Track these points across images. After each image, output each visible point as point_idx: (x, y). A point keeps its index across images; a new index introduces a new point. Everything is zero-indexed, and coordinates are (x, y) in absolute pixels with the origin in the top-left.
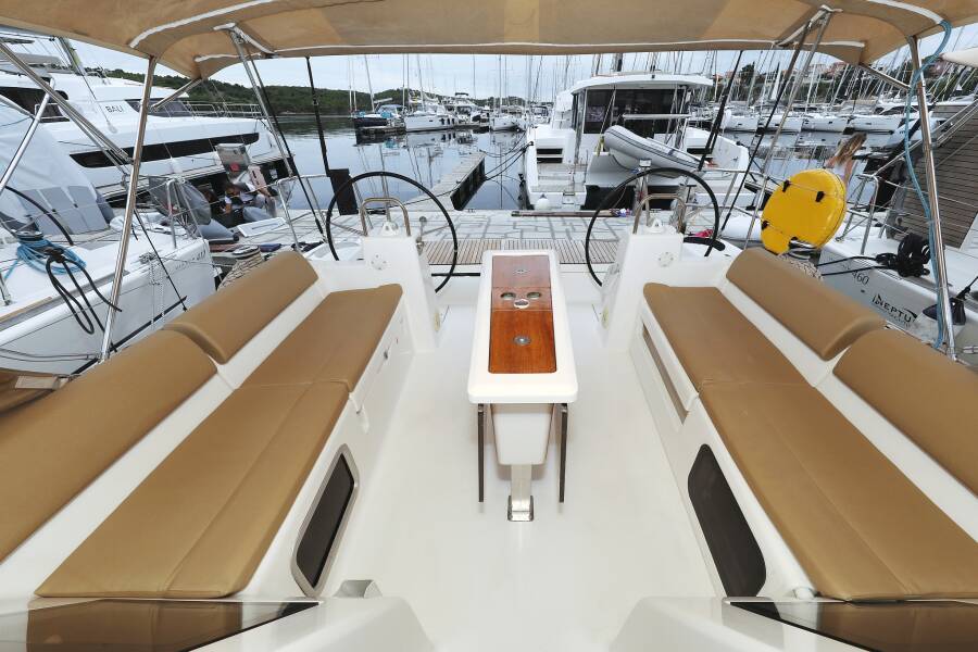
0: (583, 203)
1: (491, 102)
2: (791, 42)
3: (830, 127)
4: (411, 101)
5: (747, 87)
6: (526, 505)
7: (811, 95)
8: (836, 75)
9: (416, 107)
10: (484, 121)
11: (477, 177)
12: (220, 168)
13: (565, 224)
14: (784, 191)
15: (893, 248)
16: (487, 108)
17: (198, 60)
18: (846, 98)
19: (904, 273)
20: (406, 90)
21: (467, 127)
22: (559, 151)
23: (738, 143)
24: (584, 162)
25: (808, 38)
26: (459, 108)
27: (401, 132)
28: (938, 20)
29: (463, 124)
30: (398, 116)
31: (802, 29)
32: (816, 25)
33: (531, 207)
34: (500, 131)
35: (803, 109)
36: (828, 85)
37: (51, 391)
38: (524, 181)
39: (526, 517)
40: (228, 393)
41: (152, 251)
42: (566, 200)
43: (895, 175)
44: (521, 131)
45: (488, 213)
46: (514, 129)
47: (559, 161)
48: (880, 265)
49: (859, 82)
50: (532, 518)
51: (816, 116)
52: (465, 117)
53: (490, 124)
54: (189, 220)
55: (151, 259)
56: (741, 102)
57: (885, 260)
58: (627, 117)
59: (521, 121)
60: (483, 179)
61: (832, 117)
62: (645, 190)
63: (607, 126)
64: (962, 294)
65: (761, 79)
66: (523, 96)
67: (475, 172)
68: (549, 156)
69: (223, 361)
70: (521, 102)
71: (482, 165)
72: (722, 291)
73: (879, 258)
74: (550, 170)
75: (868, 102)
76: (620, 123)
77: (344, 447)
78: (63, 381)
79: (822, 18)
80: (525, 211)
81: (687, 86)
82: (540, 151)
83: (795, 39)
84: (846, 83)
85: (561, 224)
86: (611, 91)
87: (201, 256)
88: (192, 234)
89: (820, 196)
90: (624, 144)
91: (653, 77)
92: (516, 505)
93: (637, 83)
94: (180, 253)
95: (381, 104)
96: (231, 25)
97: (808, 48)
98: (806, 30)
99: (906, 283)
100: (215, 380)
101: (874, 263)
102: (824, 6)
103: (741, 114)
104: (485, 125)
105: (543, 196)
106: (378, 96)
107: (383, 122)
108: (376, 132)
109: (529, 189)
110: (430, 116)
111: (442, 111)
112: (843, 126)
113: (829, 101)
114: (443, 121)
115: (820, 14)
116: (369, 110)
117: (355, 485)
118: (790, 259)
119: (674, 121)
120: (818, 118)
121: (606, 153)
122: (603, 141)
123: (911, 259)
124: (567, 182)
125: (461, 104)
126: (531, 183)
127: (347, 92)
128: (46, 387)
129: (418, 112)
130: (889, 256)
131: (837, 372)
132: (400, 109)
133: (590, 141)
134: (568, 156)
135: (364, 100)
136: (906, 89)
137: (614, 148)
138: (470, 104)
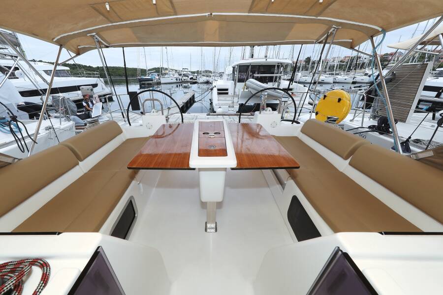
0: (238, 110)
1: (198, 72)
2: (322, 41)
3: (346, 81)
4: (163, 72)
5: (308, 66)
6: (213, 225)
7: (336, 68)
8: (346, 61)
9: (165, 74)
10: (195, 79)
11: (191, 101)
12: (81, 97)
13: (230, 118)
14: (324, 99)
15: (375, 123)
16: (196, 74)
17: (79, 47)
18: (351, 70)
20: (161, 68)
21: (188, 82)
22: (227, 90)
23: (304, 86)
24: (238, 93)
25: (329, 39)
26: (184, 74)
27: (159, 83)
28: (380, 29)
29: (186, 80)
30: (158, 78)
31: (326, 35)
32: (332, 33)
33: (215, 112)
34: (201, 83)
35: (333, 74)
36: (343, 65)
37: (10, 164)
38: (212, 103)
39: (214, 230)
40: (82, 174)
41: (51, 125)
42: (230, 109)
43: (373, 93)
44: (210, 83)
45: (196, 114)
46: (207, 83)
47: (227, 93)
48: (370, 130)
49: (356, 64)
50: (216, 231)
51: (339, 77)
52: (186, 78)
53: (198, 81)
54: (67, 113)
55: (50, 128)
56: (306, 72)
57: (372, 128)
58: (256, 75)
59: (210, 80)
60: (194, 102)
61: (346, 77)
62: (265, 105)
63: (247, 79)
64: (408, 140)
65: (314, 63)
66: (212, 70)
67: (190, 99)
68: (223, 92)
69: (81, 160)
70: (210, 72)
71: (193, 96)
72: (299, 138)
73: (370, 127)
74: (223, 97)
75: (361, 71)
76: (253, 78)
77: (132, 197)
78: (16, 160)
79: (334, 30)
80: (212, 114)
81: (281, 64)
82: (219, 90)
83: (324, 39)
84: (351, 64)
85: (228, 118)
86: (249, 66)
87: (71, 129)
88: (68, 119)
89: (339, 100)
90: (255, 86)
91: (266, 60)
92: (209, 226)
93: (260, 62)
94: (62, 127)
95: (150, 73)
96: (94, 34)
97: (329, 43)
98: (328, 35)
99: (382, 137)
100: (77, 167)
101: (368, 130)
102: (334, 26)
103: (306, 76)
104: (196, 81)
105: (220, 107)
106: (149, 70)
107: (151, 80)
108: (148, 84)
109: (214, 104)
110: (171, 78)
111: (176, 75)
112: (351, 81)
113: (344, 71)
114: (177, 79)
115: (333, 29)
116: (145, 75)
117: (136, 215)
118: (328, 123)
119: (276, 77)
120: (340, 78)
121: (247, 90)
122: (245, 85)
123: (383, 127)
124: (230, 102)
125: (185, 73)
126: (215, 102)
127: (137, 69)
128: (9, 162)
129: (166, 76)
130: (374, 126)
131: (350, 164)
132: (158, 75)
133: (240, 85)
134: (230, 92)
135: (143, 72)
136: (370, 56)
137: (250, 88)
138: (189, 73)
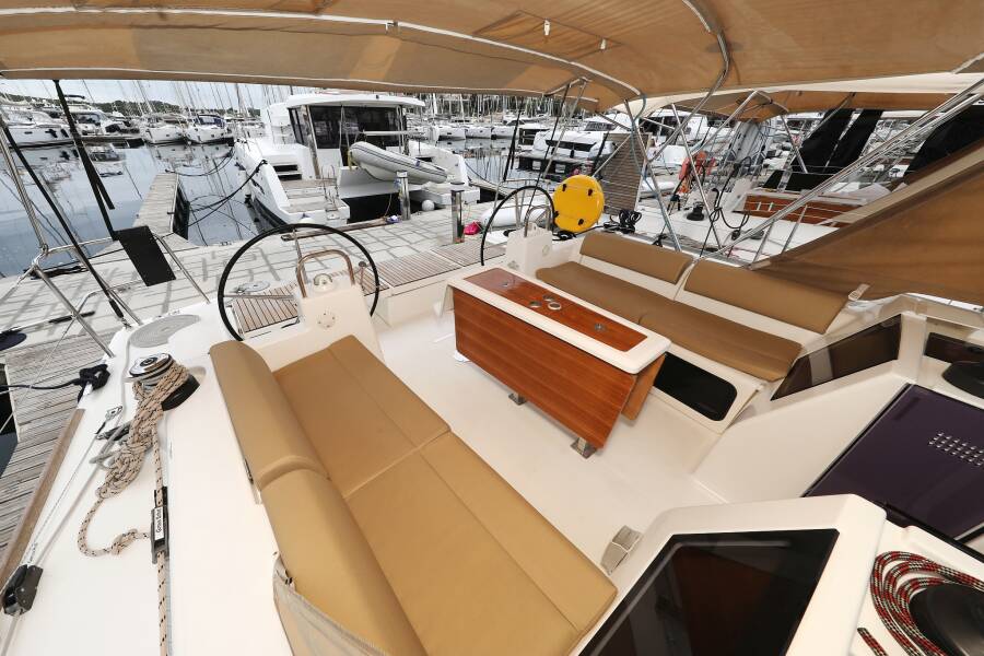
0: (348, 216)
10: (130, 131)
11: (180, 204)
14: (564, 190)
19: (626, 232)
21: (101, 141)
22: (294, 168)
23: (453, 152)
24: (330, 176)
28: (639, 93)
29: (92, 135)
31: (563, 88)
34: (162, 144)
42: (329, 215)
46: (183, 141)
47: (298, 177)
58: (368, 134)
60: (186, 204)
67: (178, 198)
68: (288, 173)
70: (173, 109)
72: (580, 262)
74: (295, 188)
76: (364, 139)
79: (581, 83)
86: (338, 107)
89: (590, 192)
90: (376, 159)
91: (378, 96)
98: (568, 88)
99: (627, 236)
102: (583, 78)
104: (134, 137)
105: (306, 215)
109: (282, 209)
111: (43, 118)
114: (51, 132)
119: (399, 136)
121: (358, 169)
124: (322, 199)
131: (687, 289)
134: (306, 172)
136: (628, 130)
137: (365, 163)
138: (94, 110)
